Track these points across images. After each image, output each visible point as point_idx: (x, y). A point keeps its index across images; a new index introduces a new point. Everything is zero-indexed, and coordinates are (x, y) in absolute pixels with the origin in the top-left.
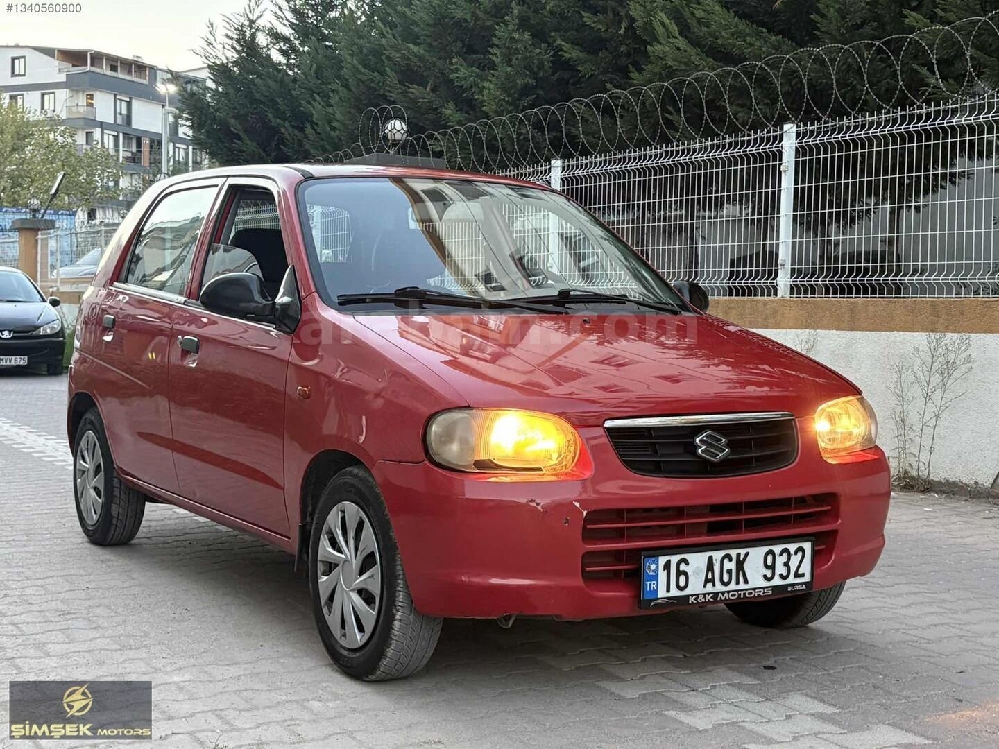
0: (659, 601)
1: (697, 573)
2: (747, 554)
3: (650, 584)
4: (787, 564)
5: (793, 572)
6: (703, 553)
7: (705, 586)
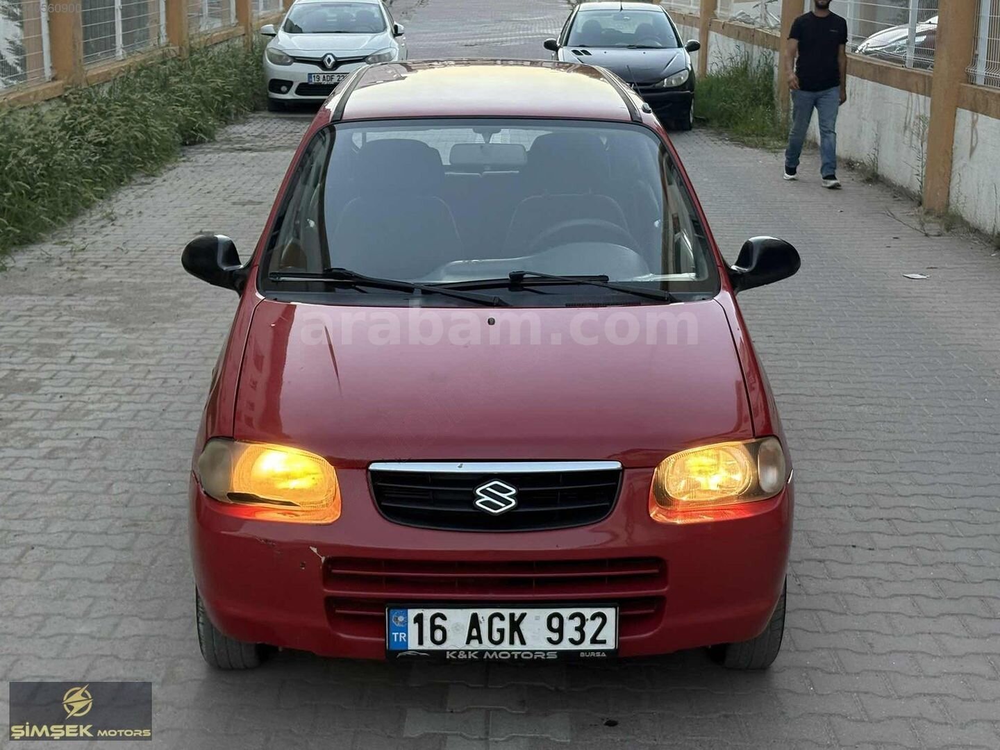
0: (409, 653)
1: (457, 628)
2: (523, 616)
3: (398, 636)
4: (580, 629)
5: (588, 637)
6: (465, 611)
7: (468, 643)
